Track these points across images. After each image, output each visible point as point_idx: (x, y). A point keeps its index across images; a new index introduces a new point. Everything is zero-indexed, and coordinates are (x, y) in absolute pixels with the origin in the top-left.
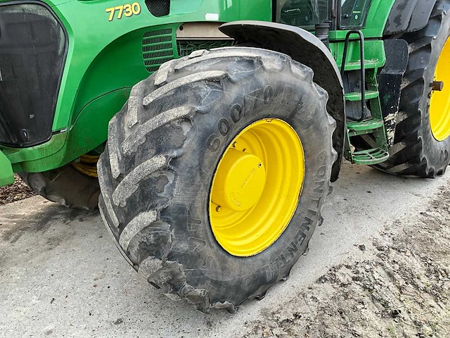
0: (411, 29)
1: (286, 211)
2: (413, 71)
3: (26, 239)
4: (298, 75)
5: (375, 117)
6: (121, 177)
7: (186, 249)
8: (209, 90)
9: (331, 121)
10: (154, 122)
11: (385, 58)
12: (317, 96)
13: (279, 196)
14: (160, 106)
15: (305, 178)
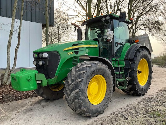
0: (130, 59)
1: (103, 96)
2: (132, 68)
3: (36, 106)
4: (104, 67)
5: (123, 78)
6: (71, 84)
7: (83, 98)
8: (88, 68)
9: (112, 77)
10: (78, 73)
11: (125, 65)
12: (109, 71)
13: (101, 93)
14: (79, 71)
15: (107, 89)
